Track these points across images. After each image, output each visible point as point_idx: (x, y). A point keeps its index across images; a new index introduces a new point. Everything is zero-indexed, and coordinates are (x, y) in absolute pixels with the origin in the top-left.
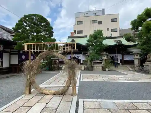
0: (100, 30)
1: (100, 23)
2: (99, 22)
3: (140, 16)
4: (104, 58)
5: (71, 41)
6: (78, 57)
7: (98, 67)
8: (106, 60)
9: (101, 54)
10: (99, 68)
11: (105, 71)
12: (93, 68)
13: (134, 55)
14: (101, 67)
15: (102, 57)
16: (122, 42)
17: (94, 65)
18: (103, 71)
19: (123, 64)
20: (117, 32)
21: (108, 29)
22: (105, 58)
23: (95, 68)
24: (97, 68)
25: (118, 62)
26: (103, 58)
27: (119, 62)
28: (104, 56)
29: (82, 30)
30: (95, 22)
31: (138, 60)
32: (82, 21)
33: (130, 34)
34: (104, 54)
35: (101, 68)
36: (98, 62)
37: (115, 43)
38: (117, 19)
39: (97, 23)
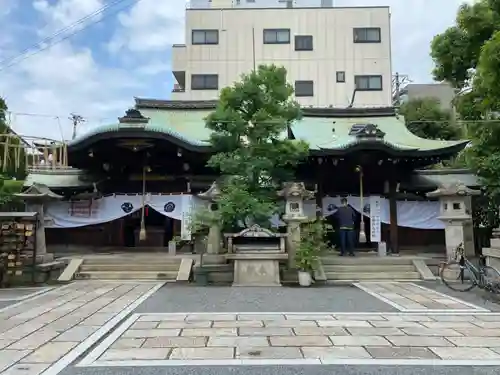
0: (273, 68)
1: (304, 44)
2: (297, 38)
3: (472, 14)
4: (296, 214)
5: (122, 120)
6: (170, 207)
7: (257, 266)
8: (303, 225)
9: (280, 193)
10: (262, 270)
11: (296, 285)
12: (231, 270)
13: (442, 203)
14: (271, 264)
15: (284, 213)
16: (382, 135)
17: (238, 256)
18: (285, 285)
19: (391, 250)
20: (381, 89)
21: (340, 78)
23: (241, 268)
24: (250, 269)
26: (290, 213)
27: (376, 236)
28: (295, 206)
29: (215, 73)
30: (282, 37)
31: (461, 228)
32: (217, 31)
33: (436, 101)
34: (292, 195)
35: (272, 269)
36: (256, 235)
37: (353, 140)
38: (379, 30)
39: (289, 42)
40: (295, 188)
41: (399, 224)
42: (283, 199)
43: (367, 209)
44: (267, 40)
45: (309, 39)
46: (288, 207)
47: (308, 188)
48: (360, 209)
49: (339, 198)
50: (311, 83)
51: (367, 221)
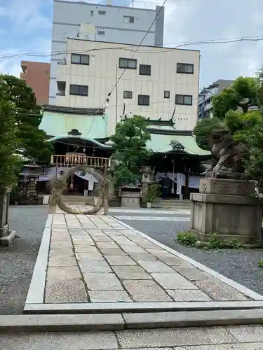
1: (145, 70)
2: (141, 66)
4: (146, 180)
5: (69, 133)
6: (83, 174)
7: (131, 200)
8: (149, 184)
9: (140, 171)
10: (133, 202)
11: (146, 207)
12: (120, 201)
14: (137, 199)
15: (141, 179)
16: (183, 148)
17: (124, 195)
18: (141, 207)
19: (185, 197)
20: (191, 104)
21: (167, 95)
22: (148, 180)
23: (124, 201)
24: (128, 201)
25: (177, 193)
26: (144, 179)
27: (179, 192)
28: (146, 177)
29: (86, 85)
32: (88, 56)
34: (145, 172)
35: (137, 201)
36: (132, 187)
38: (192, 65)
39: (136, 68)
40: (147, 169)
41: (189, 187)
42: (142, 173)
43: (176, 179)
44: (121, 66)
45: (149, 67)
46: (143, 176)
47: (152, 169)
48: (172, 179)
49: (163, 174)
50: (149, 97)
51: (175, 184)
